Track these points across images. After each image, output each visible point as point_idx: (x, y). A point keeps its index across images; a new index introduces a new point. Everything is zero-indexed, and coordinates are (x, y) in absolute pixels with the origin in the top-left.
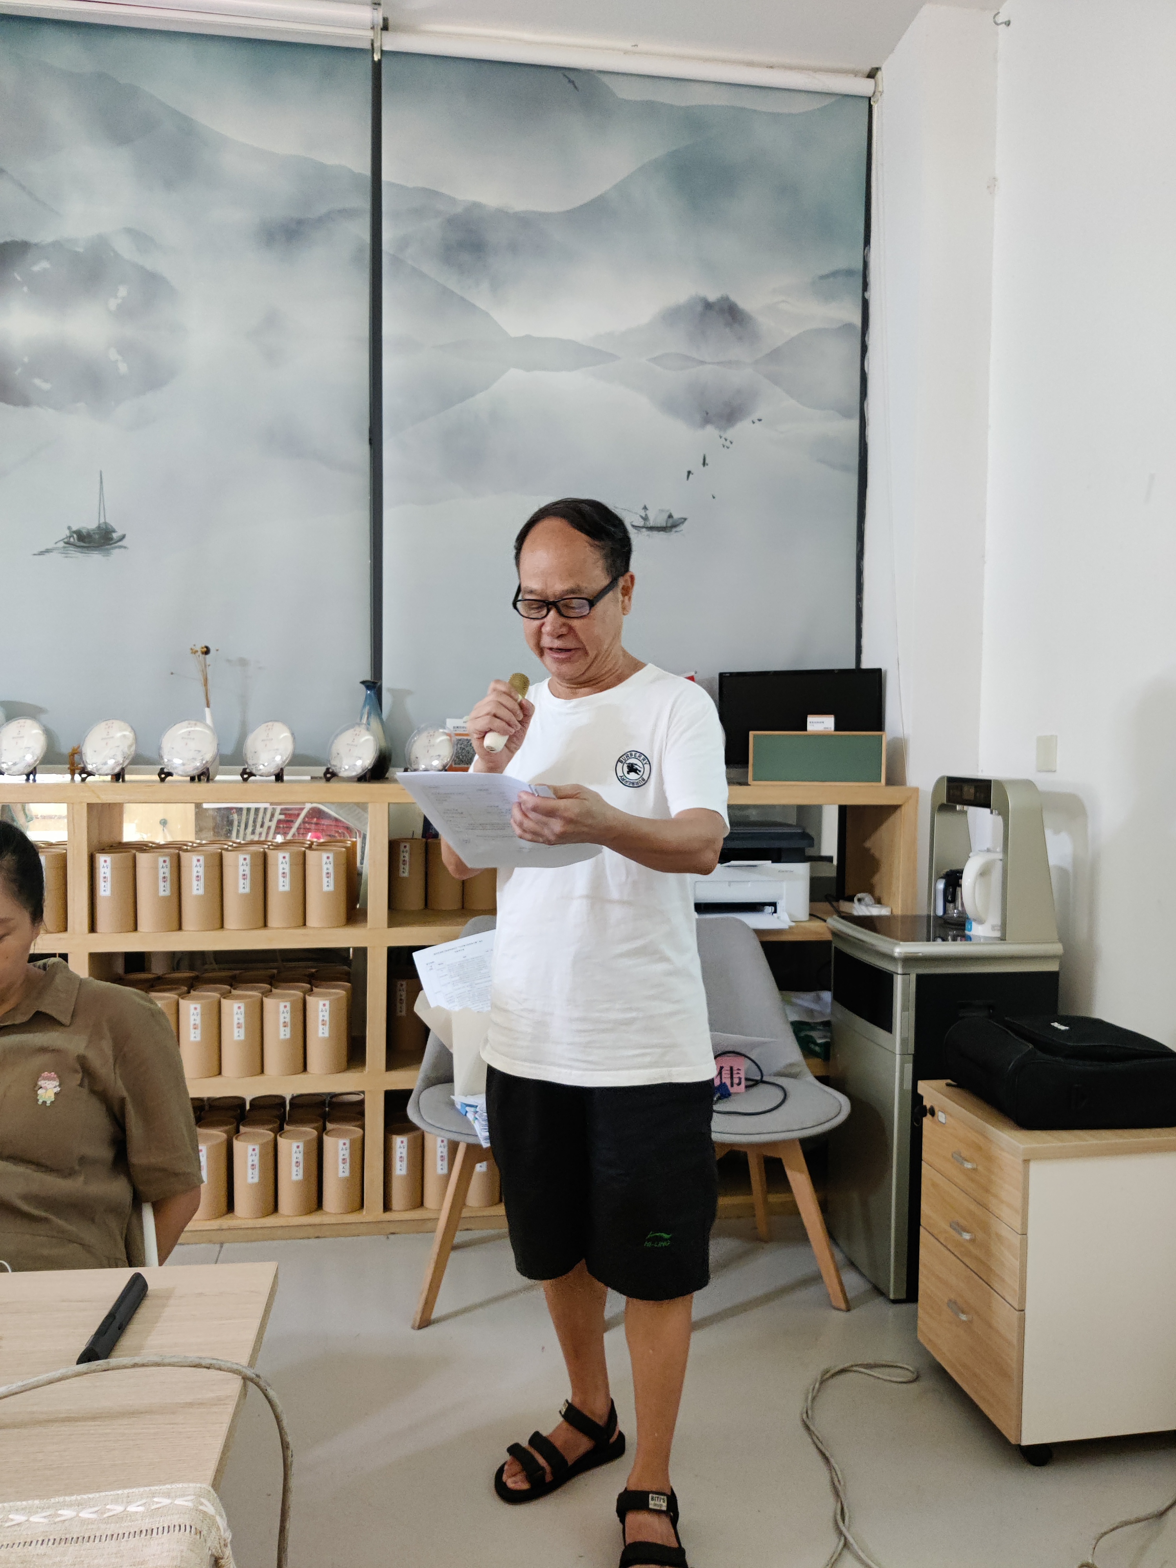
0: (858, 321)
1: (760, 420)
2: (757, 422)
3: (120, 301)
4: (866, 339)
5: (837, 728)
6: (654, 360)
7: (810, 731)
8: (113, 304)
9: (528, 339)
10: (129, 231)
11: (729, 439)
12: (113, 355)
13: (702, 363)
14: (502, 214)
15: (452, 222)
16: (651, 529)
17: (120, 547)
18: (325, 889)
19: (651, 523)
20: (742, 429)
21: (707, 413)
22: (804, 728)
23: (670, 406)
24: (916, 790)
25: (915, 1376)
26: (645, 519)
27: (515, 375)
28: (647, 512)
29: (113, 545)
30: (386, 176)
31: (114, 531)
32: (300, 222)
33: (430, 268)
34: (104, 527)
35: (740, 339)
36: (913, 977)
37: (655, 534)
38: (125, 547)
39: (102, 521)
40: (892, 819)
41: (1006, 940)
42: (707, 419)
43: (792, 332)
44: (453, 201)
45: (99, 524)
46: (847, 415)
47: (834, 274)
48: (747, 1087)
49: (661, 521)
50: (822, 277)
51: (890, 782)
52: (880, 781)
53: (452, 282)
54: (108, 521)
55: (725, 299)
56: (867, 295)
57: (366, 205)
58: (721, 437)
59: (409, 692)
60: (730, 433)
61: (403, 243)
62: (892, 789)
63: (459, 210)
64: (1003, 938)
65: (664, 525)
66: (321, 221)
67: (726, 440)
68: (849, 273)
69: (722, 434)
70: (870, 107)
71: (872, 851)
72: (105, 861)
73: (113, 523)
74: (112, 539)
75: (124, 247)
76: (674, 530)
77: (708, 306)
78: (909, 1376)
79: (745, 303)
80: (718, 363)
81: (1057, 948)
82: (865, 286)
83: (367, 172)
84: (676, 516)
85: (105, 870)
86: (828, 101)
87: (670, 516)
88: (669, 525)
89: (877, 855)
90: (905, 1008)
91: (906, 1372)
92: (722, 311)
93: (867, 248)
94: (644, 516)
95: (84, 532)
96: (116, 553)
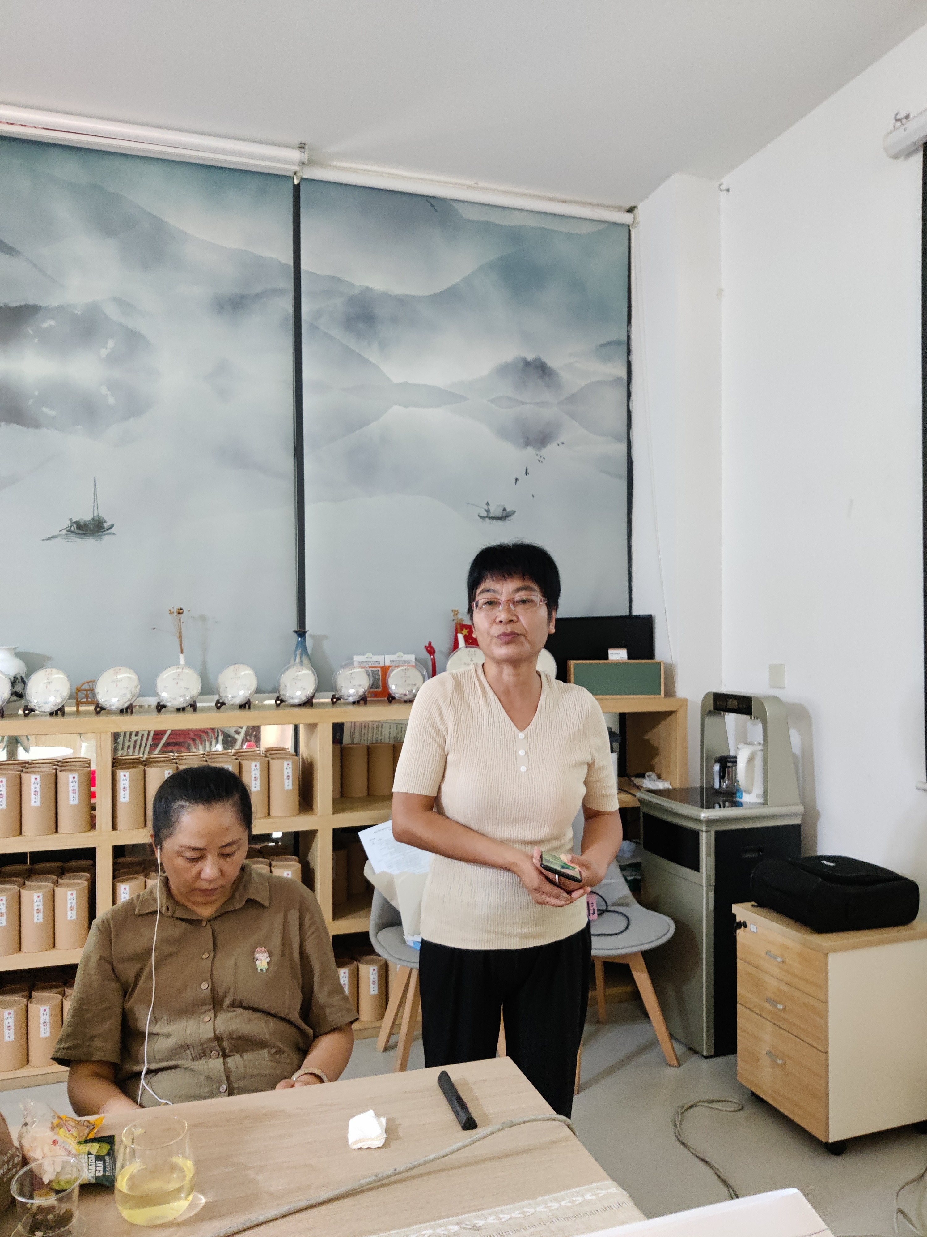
0: (624, 375)
1: (563, 443)
2: (561, 445)
3: (108, 351)
4: (630, 388)
5: (630, 657)
6: (492, 401)
7: (611, 660)
8: (104, 353)
9: (405, 385)
10: (119, 301)
11: (543, 456)
12: (104, 390)
13: (524, 403)
14: (386, 297)
15: (351, 300)
16: (492, 518)
17: (110, 534)
18: (286, 787)
19: (492, 514)
20: (551, 449)
21: (528, 438)
22: (606, 658)
23: (503, 433)
24: (685, 701)
25: (740, 1107)
26: (488, 511)
27: (397, 410)
28: (489, 507)
29: (105, 533)
30: (304, 266)
31: (105, 522)
32: (243, 297)
33: (337, 333)
34: (97, 518)
35: (548, 387)
36: (713, 833)
37: (495, 522)
38: (113, 534)
39: (96, 514)
40: (668, 720)
41: (768, 804)
42: (528, 442)
43: (583, 383)
44: (353, 285)
45: (94, 517)
46: (620, 441)
47: (609, 344)
48: (599, 915)
49: (498, 513)
50: (603, 346)
51: (666, 695)
52: (660, 694)
53: (352, 343)
54: (100, 514)
55: (538, 359)
56: (630, 358)
57: (290, 286)
58: (537, 455)
59: (326, 637)
60: (544, 452)
61: (318, 315)
62: (669, 700)
63: (356, 292)
64: (765, 803)
65: (500, 515)
66: (258, 296)
67: (541, 457)
68: (619, 343)
69: (538, 453)
70: (629, 231)
71: (651, 742)
72: (125, 775)
73: (104, 515)
74: (103, 528)
75: (111, 311)
76: (507, 519)
77: (527, 364)
78: (737, 1107)
79: (552, 362)
80: (536, 404)
81: (800, 809)
82: (629, 352)
83: (291, 262)
84: (508, 509)
85: (125, 782)
86: (603, 226)
87: (505, 509)
88: (504, 515)
89: (656, 744)
90: (708, 855)
91: (733, 1105)
92: (536, 367)
93: (629, 326)
94: (487, 509)
95: (82, 523)
96: (106, 538)
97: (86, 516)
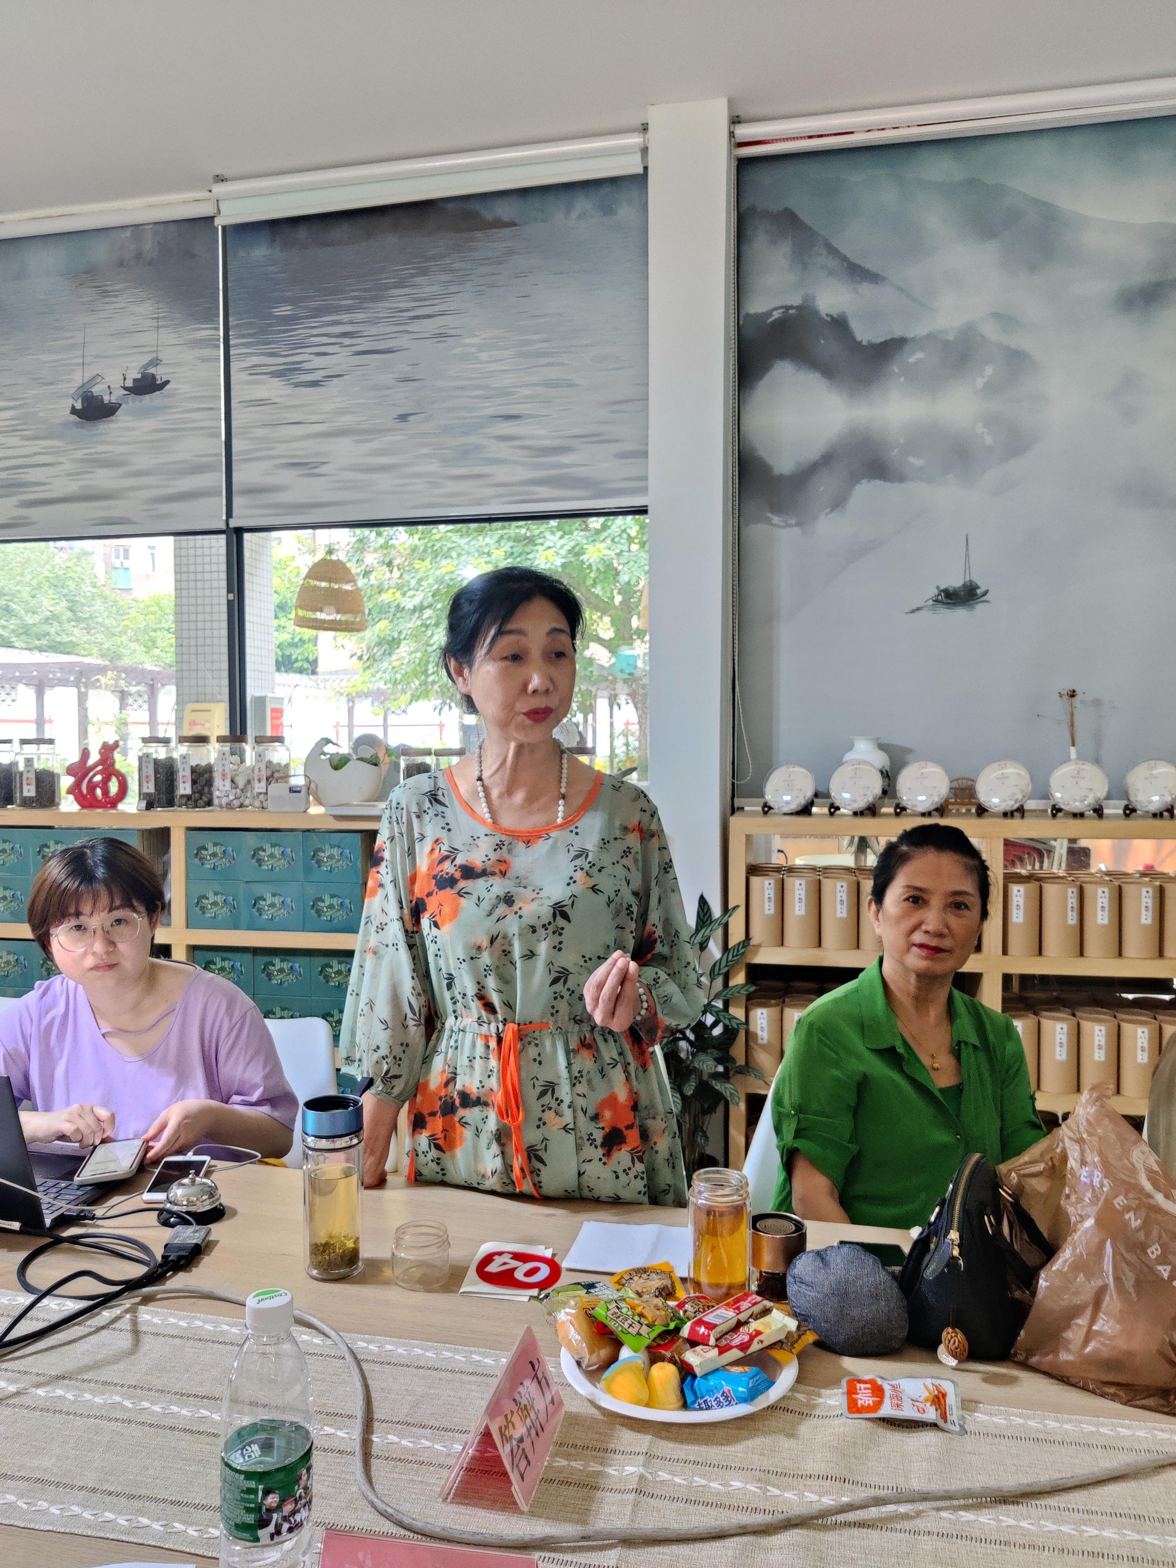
3: (985, 380)
8: (980, 382)
10: (997, 316)
12: (980, 428)
29: (977, 601)
31: (978, 588)
34: (969, 584)
39: (968, 579)
45: (965, 582)
54: (972, 578)
72: (1017, 890)
73: (977, 579)
74: (976, 595)
75: (991, 331)
95: (951, 589)
96: (980, 608)
97: (955, 582)
